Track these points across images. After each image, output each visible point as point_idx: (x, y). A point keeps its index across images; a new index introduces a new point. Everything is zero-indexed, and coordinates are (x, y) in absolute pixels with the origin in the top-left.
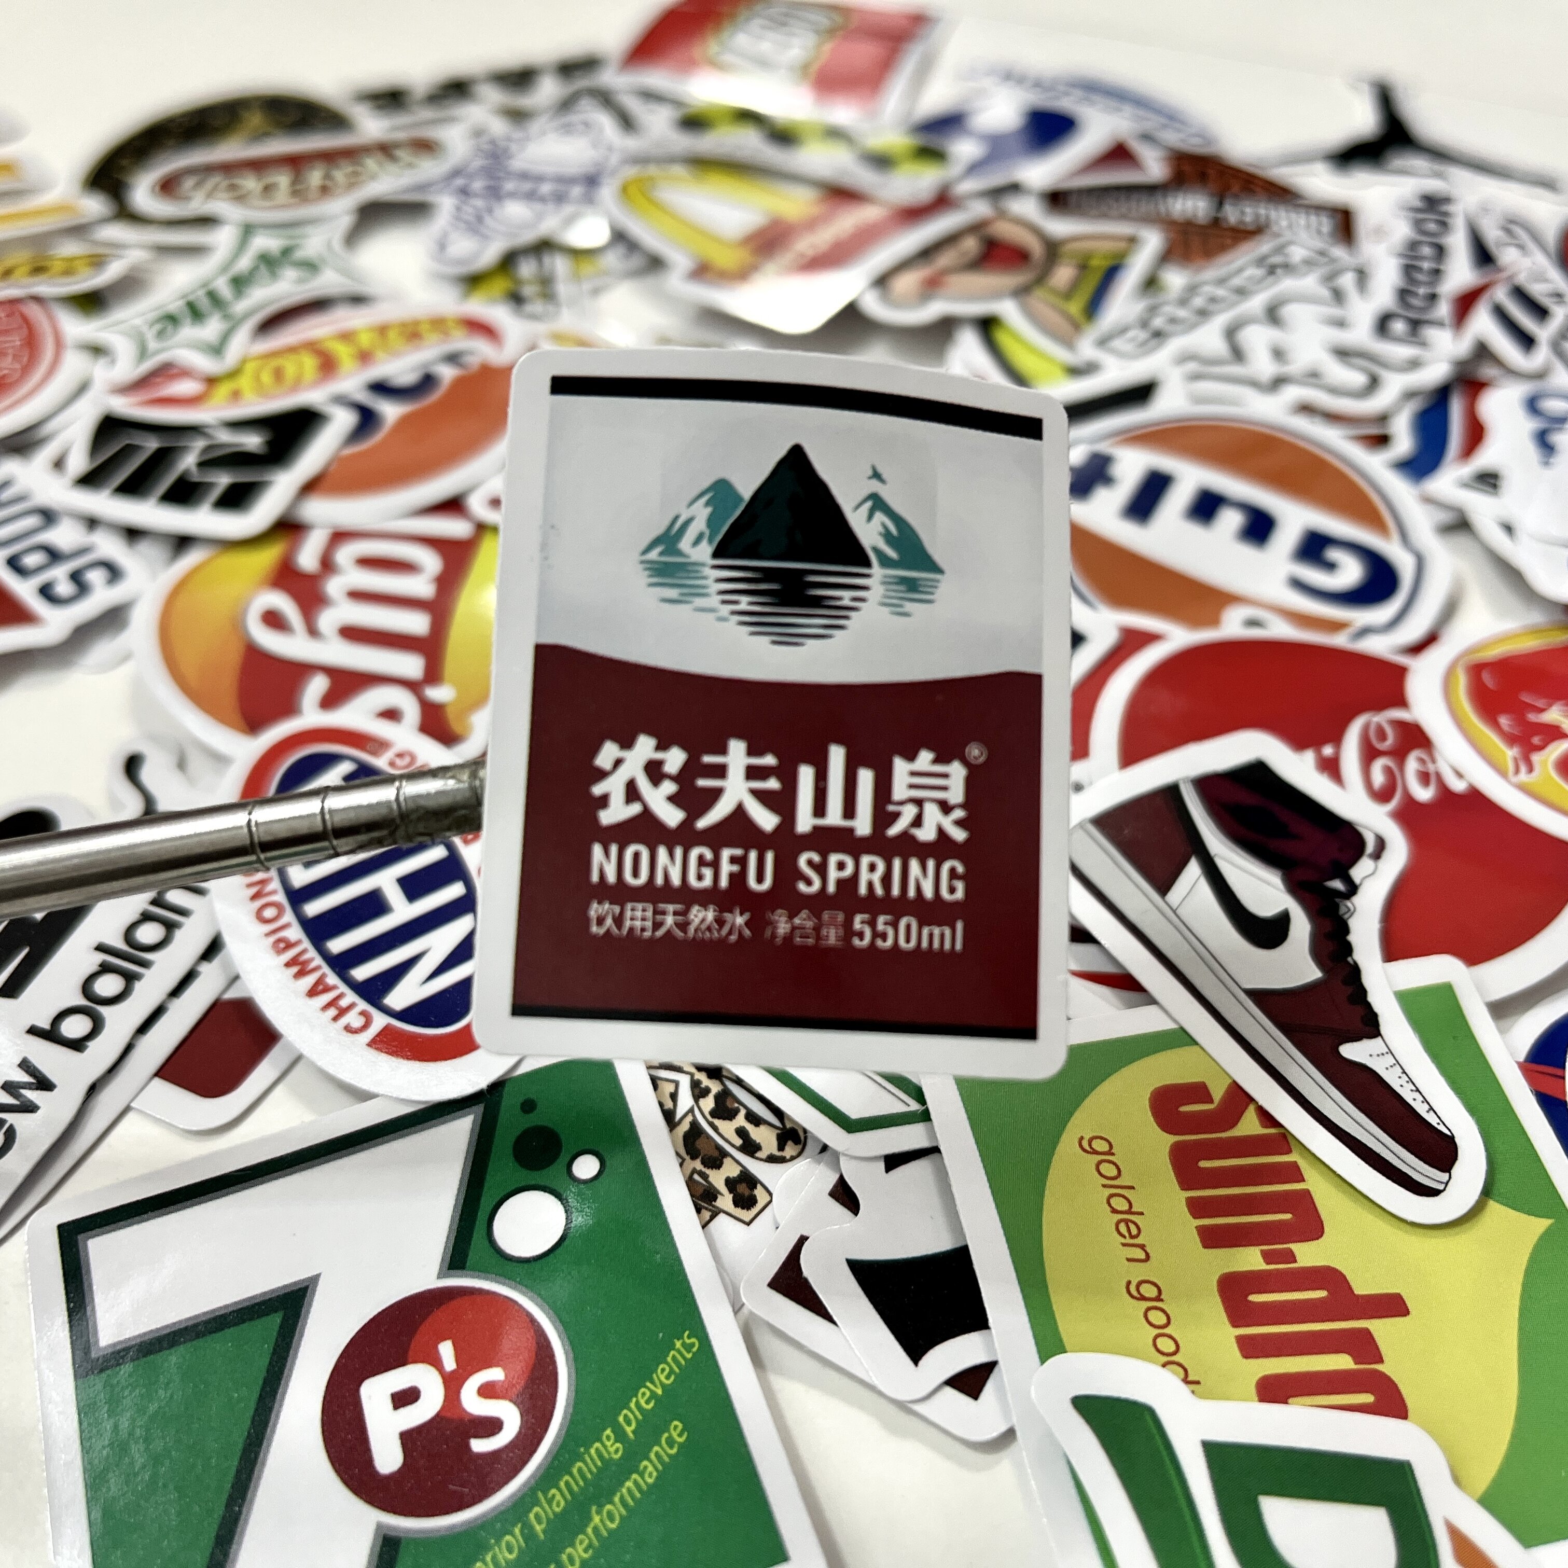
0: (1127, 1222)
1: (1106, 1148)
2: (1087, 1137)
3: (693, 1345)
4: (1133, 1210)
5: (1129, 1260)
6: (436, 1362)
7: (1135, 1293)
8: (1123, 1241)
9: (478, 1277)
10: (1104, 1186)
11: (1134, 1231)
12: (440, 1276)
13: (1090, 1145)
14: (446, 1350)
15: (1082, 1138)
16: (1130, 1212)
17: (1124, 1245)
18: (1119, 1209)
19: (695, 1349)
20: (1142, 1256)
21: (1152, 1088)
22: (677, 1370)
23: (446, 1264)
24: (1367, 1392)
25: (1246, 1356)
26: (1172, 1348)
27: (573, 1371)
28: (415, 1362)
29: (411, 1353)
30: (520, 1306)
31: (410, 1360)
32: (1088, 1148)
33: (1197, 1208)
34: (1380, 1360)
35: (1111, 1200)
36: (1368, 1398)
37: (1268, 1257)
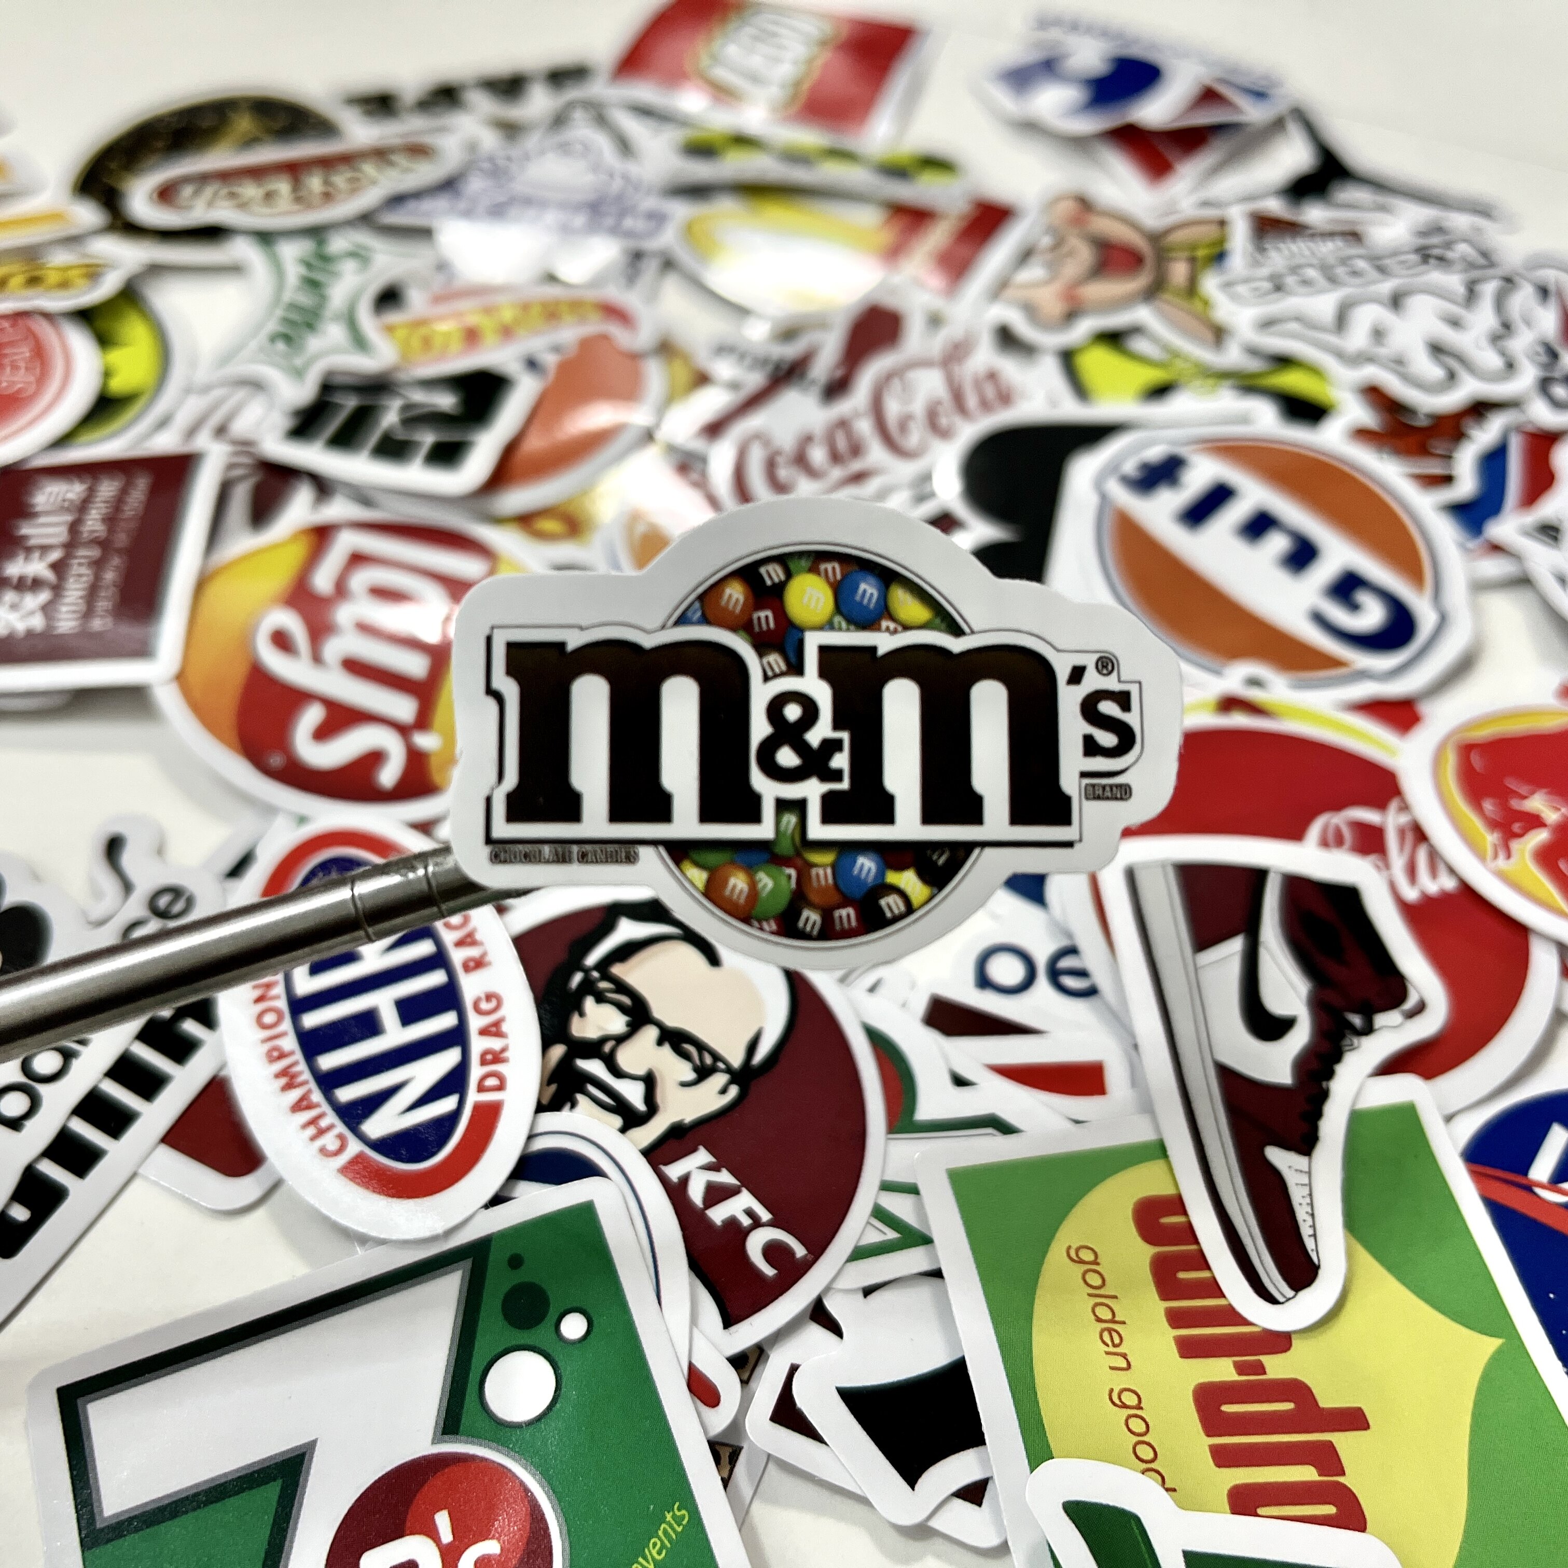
0: (1110, 1331)
1: (1091, 1257)
2: (1074, 1246)
3: (683, 1517)
4: (1117, 1319)
5: (1112, 1368)
6: (432, 1534)
7: (1117, 1402)
8: (1107, 1349)
9: (470, 1442)
10: (1090, 1295)
11: (1117, 1341)
12: (435, 1441)
13: (1077, 1255)
14: (443, 1521)
15: (1069, 1248)
16: (1113, 1321)
17: (1107, 1353)
18: (1104, 1318)
19: (684, 1522)
20: (1124, 1364)
21: (1135, 1199)
22: (669, 1545)
23: (440, 1429)
24: (1329, 1503)
25: (1219, 1465)
26: (1151, 1455)
27: (567, 1544)
28: (412, 1533)
29: (408, 1523)
30: (514, 1474)
31: (408, 1531)
32: (1075, 1258)
33: (1176, 1319)
34: (1343, 1473)
35: (1095, 1309)
36: (1330, 1510)
37: (1241, 1369)
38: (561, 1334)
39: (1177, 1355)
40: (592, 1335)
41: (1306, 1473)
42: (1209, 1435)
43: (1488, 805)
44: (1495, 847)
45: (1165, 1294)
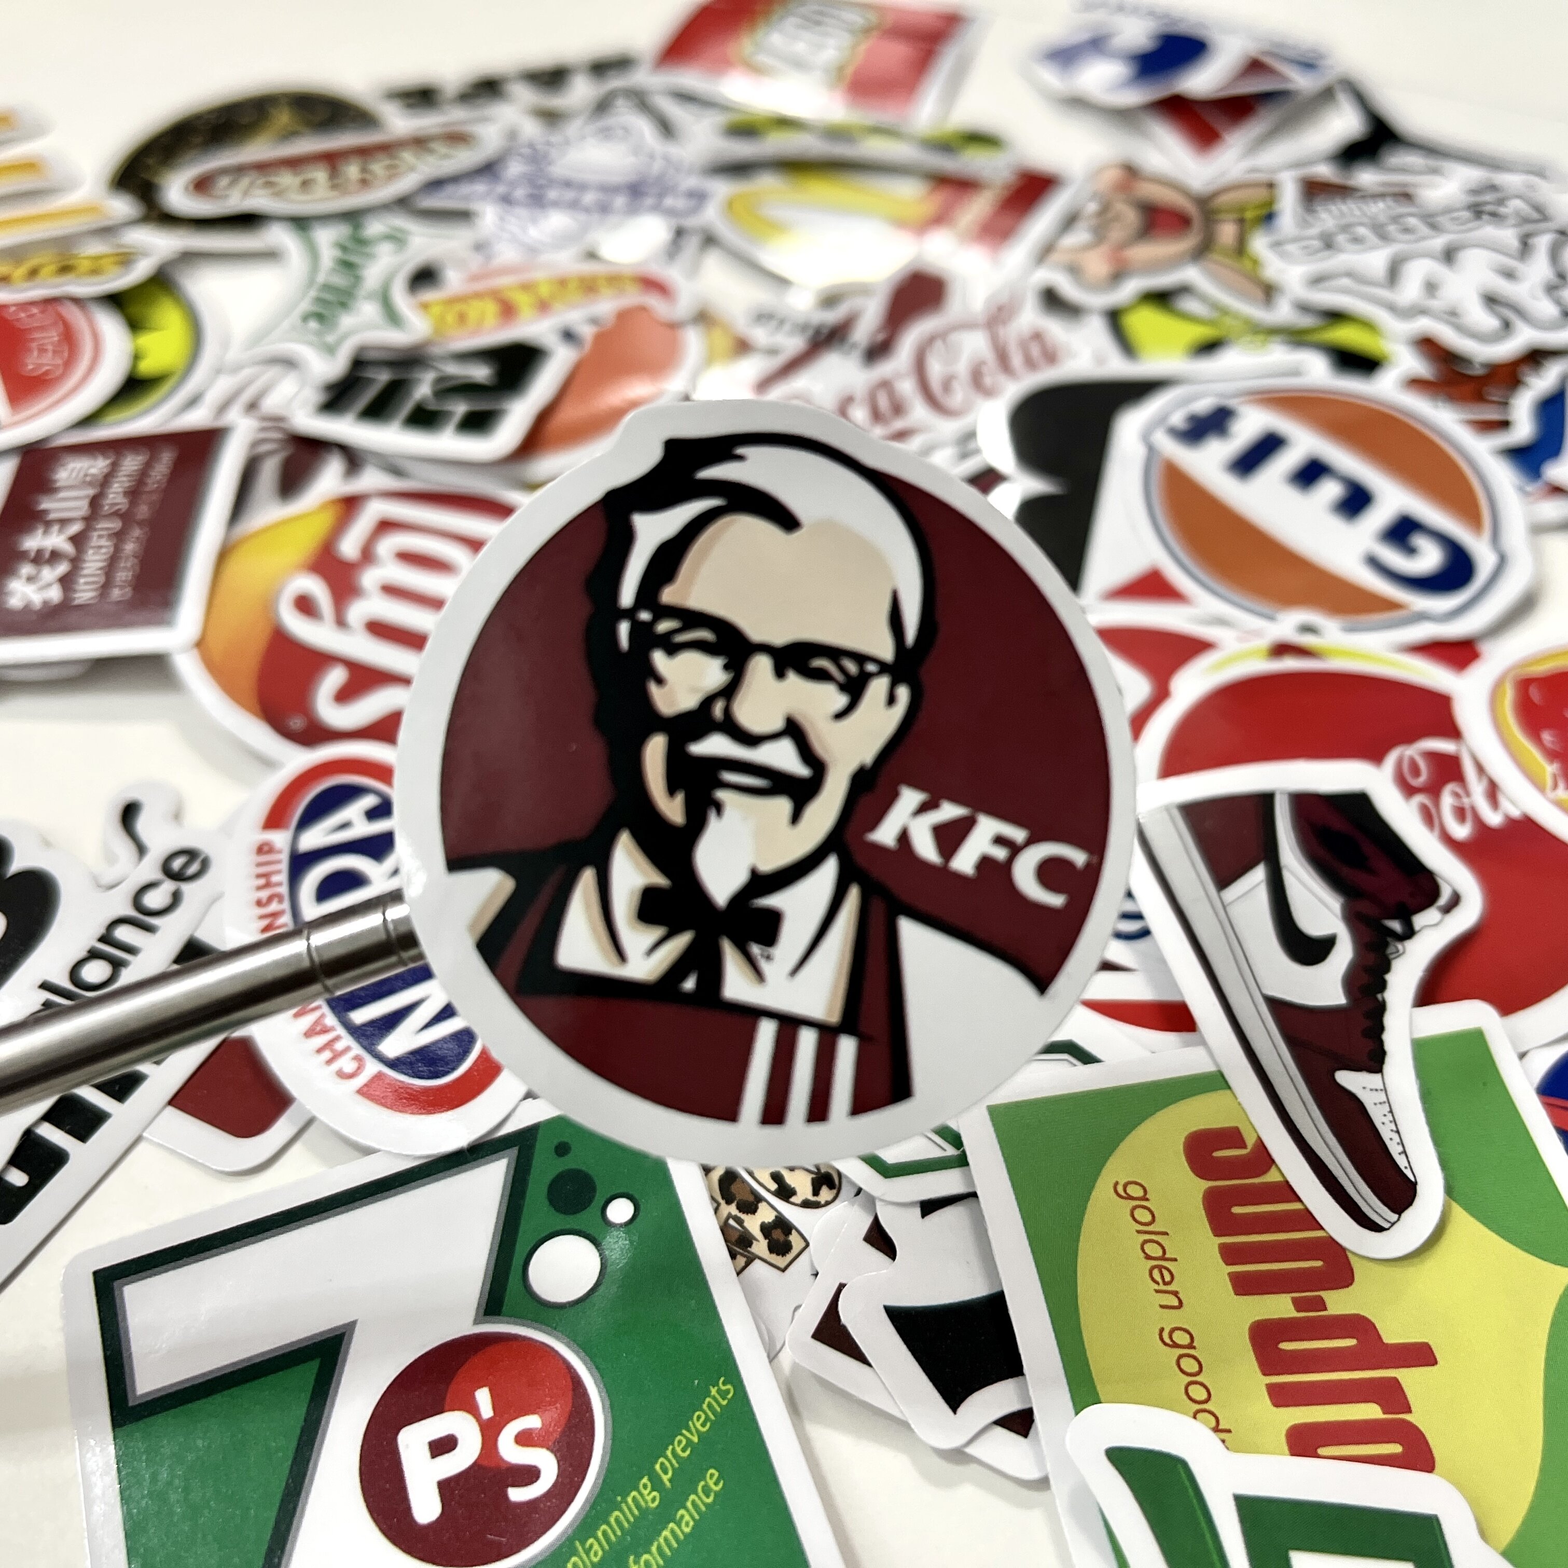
0: (1160, 1268)
1: (1140, 1193)
2: (1122, 1182)
3: (728, 1391)
4: (1167, 1256)
5: (1162, 1307)
6: (473, 1409)
7: (1168, 1340)
8: (1156, 1287)
9: (516, 1324)
10: (1138, 1232)
11: (1167, 1278)
12: (477, 1322)
13: (1125, 1191)
14: (483, 1397)
15: (1116, 1183)
16: (1163, 1258)
17: (1157, 1291)
18: (1153, 1255)
19: (730, 1396)
20: (1175, 1303)
21: (1186, 1133)
22: (712, 1417)
23: (482, 1311)
24: (1395, 1442)
25: (1277, 1405)
26: (1204, 1396)
27: (610, 1420)
28: (452, 1409)
29: (448, 1400)
30: (557, 1352)
31: (447, 1407)
32: (1123, 1194)
33: (1230, 1255)
34: (1409, 1411)
35: (1145, 1246)
36: (1395, 1449)
37: (1299, 1305)
38: (607, 1218)
39: (1232, 1292)
40: (638, 1220)
41: (1370, 1411)
42: (1265, 1374)
43: (1547, 737)
44: (1555, 778)
45: (1217, 1232)
